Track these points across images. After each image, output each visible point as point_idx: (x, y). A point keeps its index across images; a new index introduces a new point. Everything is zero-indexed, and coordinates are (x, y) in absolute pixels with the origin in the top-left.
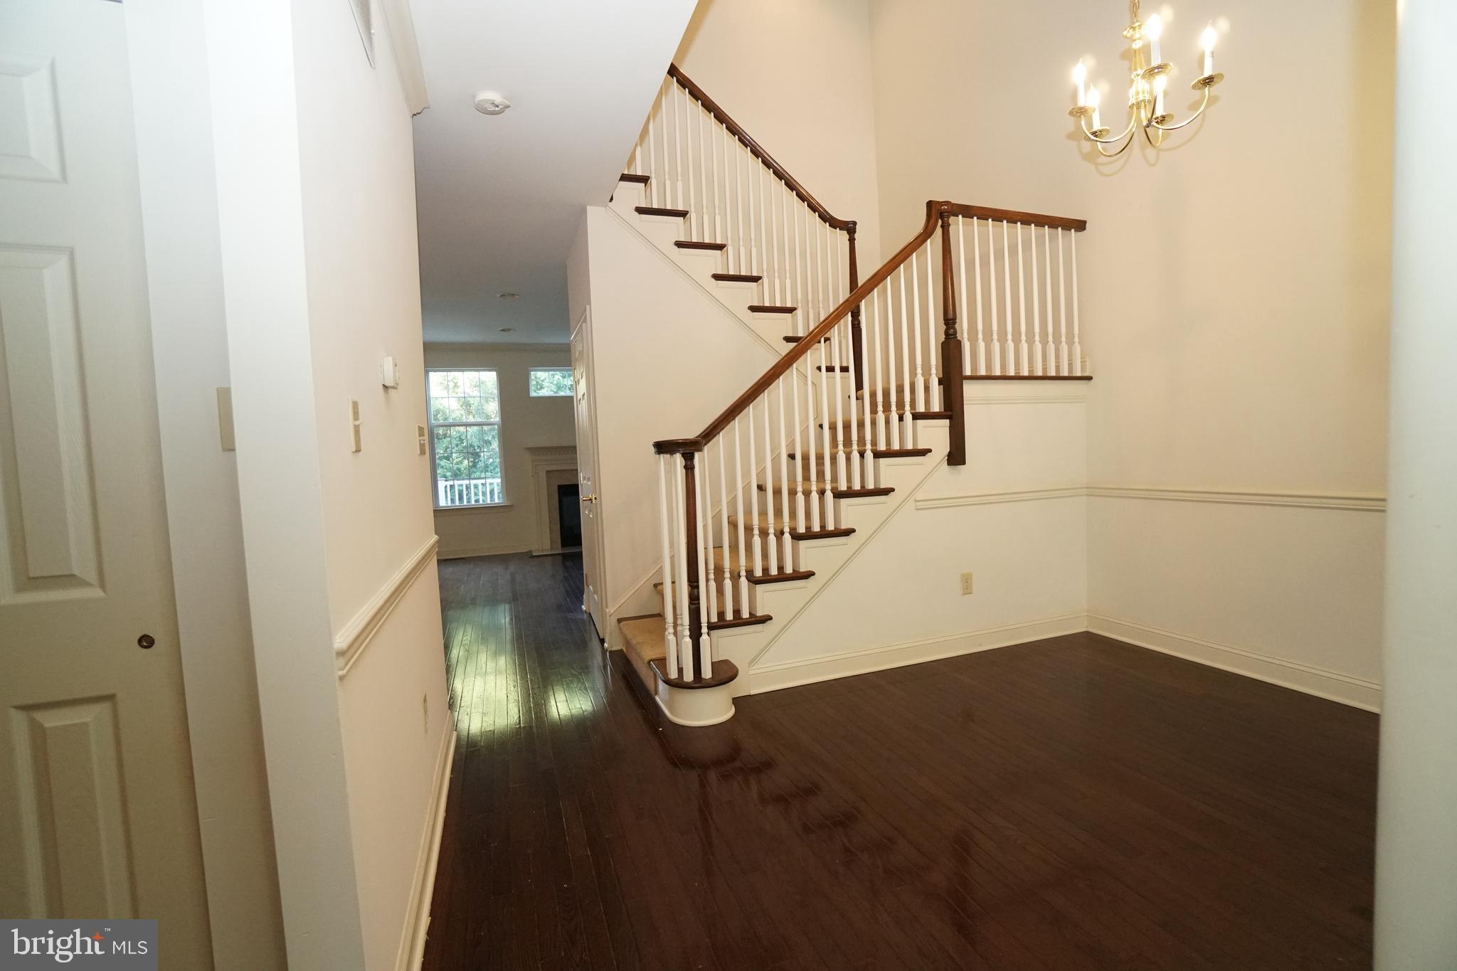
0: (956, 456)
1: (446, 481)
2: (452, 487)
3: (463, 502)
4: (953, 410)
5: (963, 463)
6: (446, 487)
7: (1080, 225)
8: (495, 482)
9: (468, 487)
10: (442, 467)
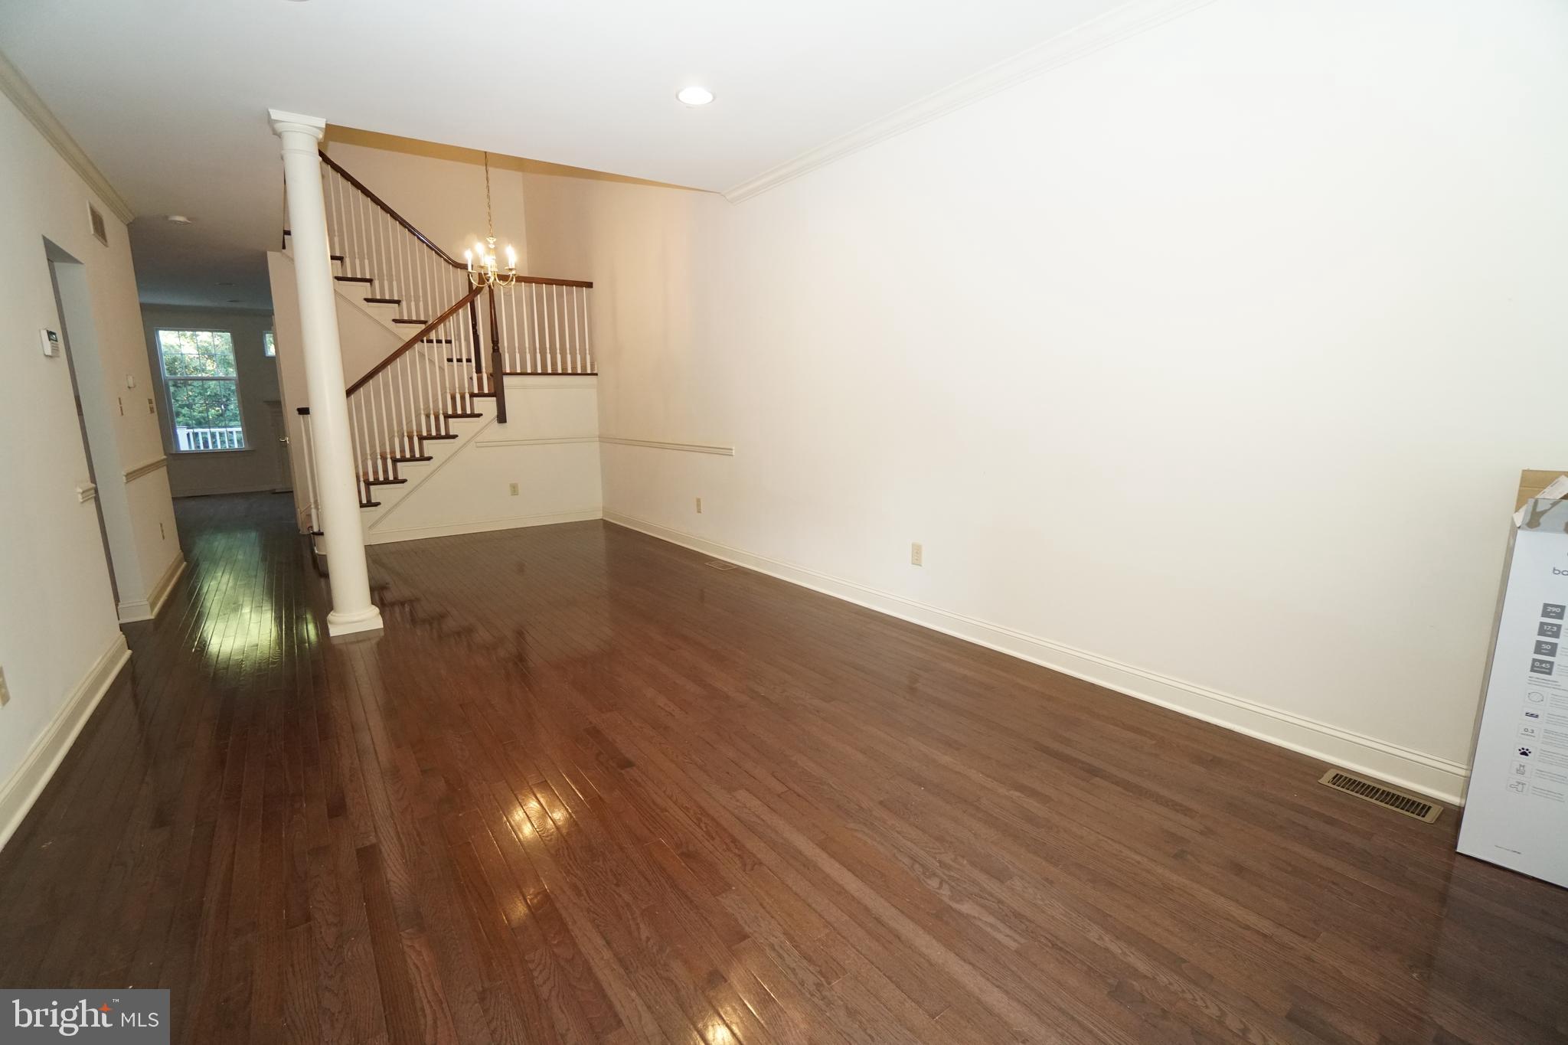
0: (502, 418)
1: (188, 428)
2: (196, 435)
3: (208, 447)
4: (498, 393)
5: (506, 422)
6: (188, 435)
7: (590, 285)
8: (236, 430)
9: (213, 435)
10: (184, 415)
